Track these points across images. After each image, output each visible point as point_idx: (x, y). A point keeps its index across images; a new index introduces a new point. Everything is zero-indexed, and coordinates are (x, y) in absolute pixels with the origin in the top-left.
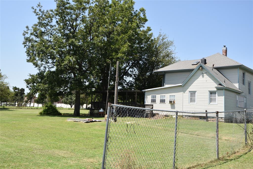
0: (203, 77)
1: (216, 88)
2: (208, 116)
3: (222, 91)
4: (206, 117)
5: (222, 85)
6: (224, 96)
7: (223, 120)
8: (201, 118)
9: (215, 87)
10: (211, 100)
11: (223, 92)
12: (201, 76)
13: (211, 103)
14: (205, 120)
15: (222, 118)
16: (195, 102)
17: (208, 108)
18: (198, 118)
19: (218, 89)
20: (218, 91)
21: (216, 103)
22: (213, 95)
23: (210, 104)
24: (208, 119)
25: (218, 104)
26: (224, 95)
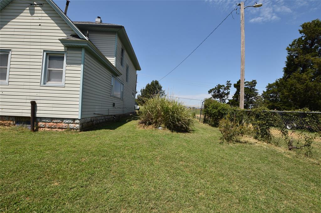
0: (32, 12)
1: (62, 41)
2: (38, 115)
3: (79, 52)
4: (31, 120)
5: (79, 38)
6: (82, 66)
7: (78, 125)
8: (19, 120)
9: (59, 40)
10: (49, 76)
11: (81, 54)
12: (27, 12)
13: (49, 84)
14: (29, 127)
15: (74, 120)
16: (6, 79)
17: (39, 94)
18: (12, 120)
19: (69, 46)
20: (69, 52)
21: (62, 83)
22: (55, 62)
23: (45, 84)
24: (37, 124)
25: (66, 85)
26: (84, 65)
